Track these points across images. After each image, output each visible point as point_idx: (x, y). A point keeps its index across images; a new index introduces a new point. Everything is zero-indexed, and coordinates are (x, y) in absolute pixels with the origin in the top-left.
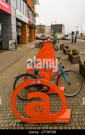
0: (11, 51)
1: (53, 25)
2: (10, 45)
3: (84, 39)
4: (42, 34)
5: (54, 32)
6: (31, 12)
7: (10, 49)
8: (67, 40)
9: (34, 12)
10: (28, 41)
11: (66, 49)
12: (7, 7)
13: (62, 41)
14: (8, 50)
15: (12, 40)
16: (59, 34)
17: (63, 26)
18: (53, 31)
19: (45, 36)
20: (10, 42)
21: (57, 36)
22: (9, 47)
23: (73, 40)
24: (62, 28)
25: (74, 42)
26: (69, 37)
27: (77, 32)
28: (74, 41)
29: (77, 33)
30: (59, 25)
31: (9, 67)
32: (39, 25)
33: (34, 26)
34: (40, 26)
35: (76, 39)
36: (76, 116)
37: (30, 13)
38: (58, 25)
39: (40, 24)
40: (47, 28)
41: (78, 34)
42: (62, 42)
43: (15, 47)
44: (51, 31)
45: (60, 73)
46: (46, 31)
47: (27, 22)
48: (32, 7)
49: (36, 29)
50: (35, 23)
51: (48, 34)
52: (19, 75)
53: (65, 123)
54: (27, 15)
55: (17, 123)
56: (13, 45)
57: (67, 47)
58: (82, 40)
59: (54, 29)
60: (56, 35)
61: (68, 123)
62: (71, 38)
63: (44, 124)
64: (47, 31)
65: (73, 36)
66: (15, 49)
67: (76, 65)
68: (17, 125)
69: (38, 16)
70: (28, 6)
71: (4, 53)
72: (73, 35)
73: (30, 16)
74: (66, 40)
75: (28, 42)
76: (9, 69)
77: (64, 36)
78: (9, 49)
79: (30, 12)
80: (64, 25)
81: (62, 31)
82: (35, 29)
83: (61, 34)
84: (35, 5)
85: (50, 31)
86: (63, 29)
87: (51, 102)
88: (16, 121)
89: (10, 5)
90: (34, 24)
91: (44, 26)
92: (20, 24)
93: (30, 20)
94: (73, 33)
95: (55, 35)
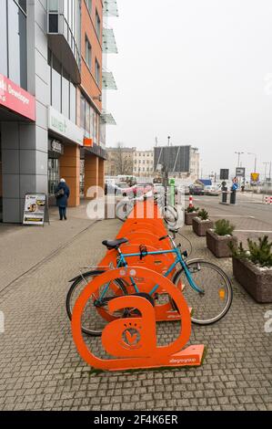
0: (29, 228)
1: (160, 149)
2: (26, 209)
3: (262, 192)
4: (125, 176)
5: (163, 170)
6: (92, 110)
7: (27, 222)
8: (208, 194)
9: (101, 109)
10: (81, 199)
11: (199, 219)
12: (25, 100)
13: (191, 199)
14: (21, 224)
15: (35, 193)
16: (180, 177)
17: (192, 151)
18: (160, 167)
19: (135, 183)
20: (29, 202)
21: (173, 182)
22: (25, 216)
23: (225, 195)
24: (188, 158)
25: (228, 201)
26: (215, 187)
27: (238, 170)
28: (229, 197)
29: (240, 172)
30: (182, 147)
31: (33, 270)
32: (116, 146)
33: (99, 153)
34: (119, 151)
35: (234, 191)
36: (215, 356)
37: (87, 113)
38: (176, 148)
39: (119, 144)
40: (142, 158)
41: (243, 175)
42: (191, 202)
43: (42, 217)
44: (155, 167)
45: (178, 268)
46: (137, 166)
47: (77, 142)
48: (94, 98)
49: (105, 162)
50: (104, 143)
51: (145, 176)
52: (81, 273)
53: (190, 367)
54: (78, 119)
55: (82, 373)
56: (37, 210)
57: (204, 215)
58: (255, 195)
59: (163, 161)
60: (170, 178)
61: (195, 367)
62: (220, 189)
63: (145, 370)
64: (141, 166)
65: (224, 184)
66: (41, 223)
67: (226, 262)
68: (84, 375)
69: (112, 121)
70: (84, 95)
71: (10, 235)
72: (226, 181)
73: (90, 122)
74: (203, 194)
75: (81, 203)
76: (36, 275)
77: (197, 182)
78: (24, 222)
79: (87, 110)
80: (195, 149)
81: (191, 167)
82: (102, 160)
83: (188, 175)
84: (103, 91)
85: (151, 166)
86: (192, 159)
87: (159, 336)
88: (79, 369)
89: (34, 96)
90: (101, 145)
91: (132, 150)
92: (57, 147)
93: (87, 136)
94: (224, 174)
95: (168, 180)
